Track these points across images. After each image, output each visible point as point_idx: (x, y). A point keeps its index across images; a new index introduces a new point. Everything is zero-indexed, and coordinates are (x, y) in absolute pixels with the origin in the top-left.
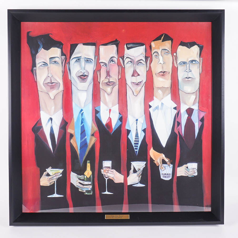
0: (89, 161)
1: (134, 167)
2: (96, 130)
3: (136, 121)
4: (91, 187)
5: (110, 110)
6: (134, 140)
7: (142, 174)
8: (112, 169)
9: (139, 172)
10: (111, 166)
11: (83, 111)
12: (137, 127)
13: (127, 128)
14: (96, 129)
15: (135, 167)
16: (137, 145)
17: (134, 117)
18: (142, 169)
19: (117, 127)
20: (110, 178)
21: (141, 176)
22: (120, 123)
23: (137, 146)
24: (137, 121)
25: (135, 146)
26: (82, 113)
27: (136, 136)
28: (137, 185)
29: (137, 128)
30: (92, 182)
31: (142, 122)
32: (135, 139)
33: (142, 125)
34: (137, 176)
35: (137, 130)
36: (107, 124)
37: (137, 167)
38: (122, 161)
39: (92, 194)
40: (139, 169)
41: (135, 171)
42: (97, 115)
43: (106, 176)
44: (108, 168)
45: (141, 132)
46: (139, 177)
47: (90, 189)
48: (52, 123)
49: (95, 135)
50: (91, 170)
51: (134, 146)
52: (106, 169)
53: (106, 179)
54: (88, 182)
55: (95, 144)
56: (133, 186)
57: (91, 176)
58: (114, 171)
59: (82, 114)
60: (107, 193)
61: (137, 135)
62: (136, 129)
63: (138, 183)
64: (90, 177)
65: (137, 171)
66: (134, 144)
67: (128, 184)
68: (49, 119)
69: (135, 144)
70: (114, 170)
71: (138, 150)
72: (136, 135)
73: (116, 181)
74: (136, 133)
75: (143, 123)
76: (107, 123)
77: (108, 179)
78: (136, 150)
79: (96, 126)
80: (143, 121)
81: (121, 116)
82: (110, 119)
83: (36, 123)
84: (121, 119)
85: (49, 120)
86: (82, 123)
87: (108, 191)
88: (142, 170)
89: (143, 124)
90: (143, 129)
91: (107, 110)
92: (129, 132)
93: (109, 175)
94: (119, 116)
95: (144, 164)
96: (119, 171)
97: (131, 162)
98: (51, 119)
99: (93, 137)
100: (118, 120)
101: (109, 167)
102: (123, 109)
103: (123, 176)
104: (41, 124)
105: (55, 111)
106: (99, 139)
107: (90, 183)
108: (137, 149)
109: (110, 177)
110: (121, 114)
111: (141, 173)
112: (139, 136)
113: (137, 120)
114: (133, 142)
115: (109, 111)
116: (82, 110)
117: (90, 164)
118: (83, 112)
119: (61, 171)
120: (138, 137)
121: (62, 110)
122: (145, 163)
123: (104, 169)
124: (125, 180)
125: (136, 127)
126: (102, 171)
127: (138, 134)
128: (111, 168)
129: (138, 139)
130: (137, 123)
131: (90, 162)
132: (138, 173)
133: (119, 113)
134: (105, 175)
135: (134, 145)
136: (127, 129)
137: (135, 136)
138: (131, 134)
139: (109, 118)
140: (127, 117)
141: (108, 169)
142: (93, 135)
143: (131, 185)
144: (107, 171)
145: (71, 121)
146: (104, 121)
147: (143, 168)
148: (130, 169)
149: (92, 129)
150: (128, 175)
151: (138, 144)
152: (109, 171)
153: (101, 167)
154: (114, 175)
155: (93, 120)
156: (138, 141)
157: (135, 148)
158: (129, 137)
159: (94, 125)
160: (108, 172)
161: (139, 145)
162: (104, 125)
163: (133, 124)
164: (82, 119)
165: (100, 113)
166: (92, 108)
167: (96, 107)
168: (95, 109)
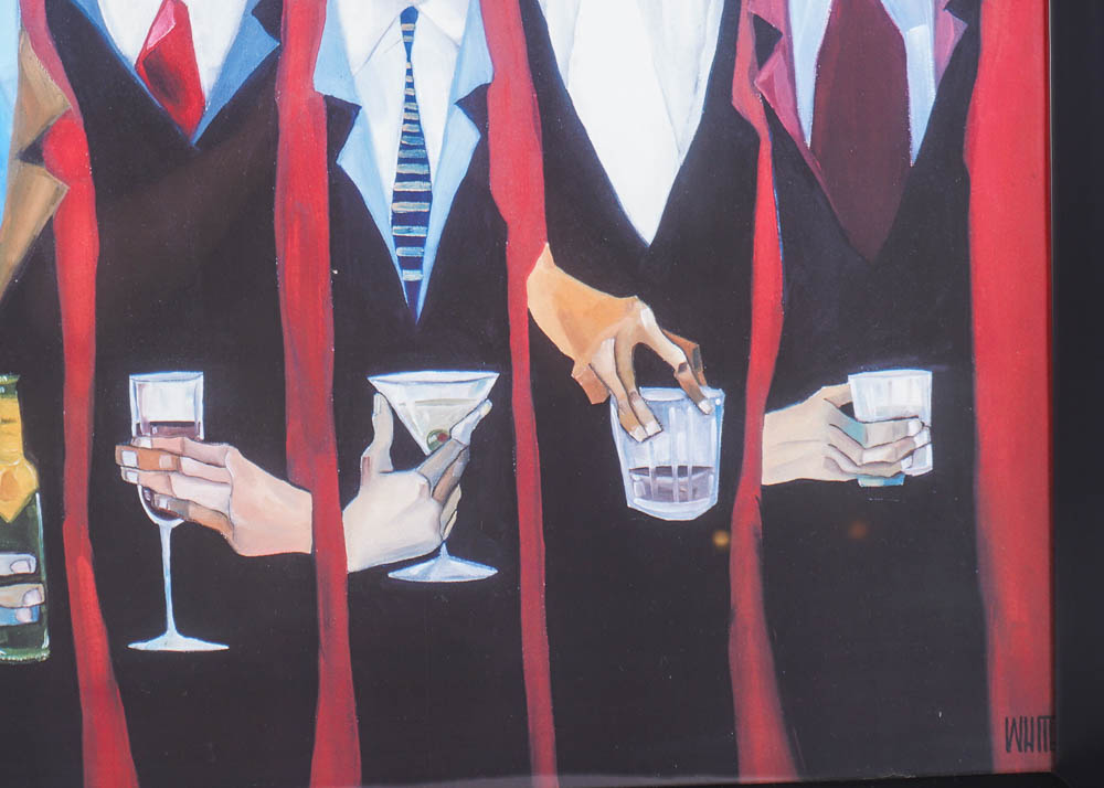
0: (15, 380)
1: (402, 417)
2: (63, 111)
3: (398, 28)
4: (34, 596)
6: (390, 185)
7: (467, 480)
8: (209, 439)
9: (445, 463)
10: (200, 419)
12: (410, 72)
13: (325, 83)
14: (57, 98)
15: (408, 416)
16: (417, 232)
18: (462, 433)
19: (238, 80)
20: (195, 514)
21: (457, 494)
22: (264, 45)
23: (420, 242)
24: (408, 27)
25: (400, 241)
27: (410, 154)
28: (429, 570)
29: (410, 85)
30: (42, 557)
31: (457, 29)
32: (401, 178)
33: (453, 55)
34: (421, 493)
35: (410, 99)
36: (149, 58)
37: (427, 416)
38: (291, 372)
39: (45, 655)
40: (443, 437)
41: (406, 454)
43: (163, 504)
44: (173, 435)
45: (450, 114)
46: (443, 503)
47: (25, 617)
49: (49, 151)
50: (27, 456)
51: (390, 243)
52: (161, 442)
53: (166, 528)
54: (13, 556)
55: (56, 227)
56: (390, 575)
57: (32, 501)
58: (230, 455)
60: (173, 641)
61: (413, 146)
62: (400, 92)
63: (435, 554)
64: (24, 516)
65: (427, 451)
66: (394, 223)
69: (398, 219)
70: (225, 446)
71: (422, 276)
72: (403, 147)
73: (252, 542)
74: (407, 127)
75: (464, 38)
76: (152, 43)
77: (178, 522)
78: (407, 276)
79: (55, 78)
80: (463, 23)
82: (176, 11)
87: (184, 629)
88: (466, 441)
89: (460, 48)
90: (464, 92)
92: (341, 117)
93: (183, 488)
95: (479, 388)
96: (271, 454)
97: (375, 381)
99: (36, 168)
100: (245, 15)
101: (184, 428)
103: (305, 500)
106: (87, 184)
107: (24, 564)
108: (414, 263)
109: (191, 509)
111: (458, 467)
112: (433, 150)
113: (409, 16)
114: (381, 208)
117: (17, 405)
120: (424, 161)
122: (490, 379)
123: (145, 443)
124: (328, 529)
125: (403, 79)
126: (127, 457)
127: (420, 134)
128: (202, 436)
129: (426, 178)
130: (408, 46)
131: (18, 386)
132: (432, 466)
134: (152, 492)
135: (388, 232)
136: (329, 100)
137: (395, 153)
139: (170, 9)
141: (174, 443)
142: (32, 154)
143: (380, 571)
144: (165, 461)
146: (128, 33)
147: (473, 420)
148: (368, 435)
149: (20, 106)
150: (349, 483)
151: (422, 219)
152: (186, 463)
153: (113, 424)
154: (227, 490)
155: (27, 22)
156: (427, 197)
157: (397, 253)
158: (348, 161)
159: (37, 68)
160: (177, 469)
161: (434, 233)
162: (130, 64)
163: (375, 48)
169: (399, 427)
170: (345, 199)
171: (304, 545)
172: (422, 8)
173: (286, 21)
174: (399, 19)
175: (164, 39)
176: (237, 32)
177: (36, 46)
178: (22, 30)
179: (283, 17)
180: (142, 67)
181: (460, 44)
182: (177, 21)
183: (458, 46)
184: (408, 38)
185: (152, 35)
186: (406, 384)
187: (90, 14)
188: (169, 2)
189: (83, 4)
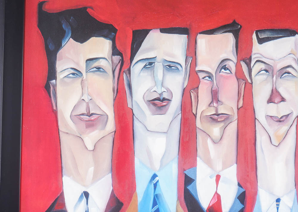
3: (275, 203)
5: (218, 177)
11: (157, 179)
17: (272, 193)
22: (240, 206)
24: (278, 203)
26: (154, 182)
31: (290, 204)
42: (189, 188)
48: (87, 203)
59: (155, 185)
68: (81, 194)
75: (293, 207)
76: (211, 205)
80: (292, 203)
81: (243, 190)
82: (218, 197)
83: (52, 203)
84: (242, 198)
85: (81, 197)
86: (155, 203)
89: (291, 210)
91: (211, 177)
94: (239, 190)
98: (86, 194)
100: (235, 199)
102: (248, 176)
104: (63, 205)
105: (96, 178)
110: (242, 187)
113: (278, 200)
115: (215, 178)
116: (155, 176)
118: (158, 181)
121: (110, 174)
130: (278, 208)
133: (239, 185)
139: (216, 196)
140: (256, 193)
145: (131, 200)
146: (205, 202)
155: (179, 198)
162: (205, 210)
163: (269, 208)
164: (155, 195)
165: (196, 182)
166: (177, 171)
167: (187, 170)
168: (185, 174)
172: (281, 199)
173: (246, 201)
174: (276, 201)
175: (214, 204)
176: (233, 203)
177: (181, 204)
178: (178, 200)
179: (245, 200)
180: (208, 211)
181: (291, 208)
182: (218, 199)
184: (278, 206)
185: (211, 203)
187: (195, 197)
188: (216, 194)
189: (193, 194)
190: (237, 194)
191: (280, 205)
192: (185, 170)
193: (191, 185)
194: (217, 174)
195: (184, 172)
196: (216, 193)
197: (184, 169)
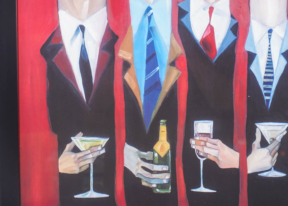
0: (165, 121)
1: (263, 134)
2: (181, 53)
3: (267, 34)
4: (168, 176)
5: (211, 9)
6: (263, 74)
8: (214, 138)
9: (274, 146)
10: (212, 133)
11: (151, 11)
12: (270, 46)
13: (248, 48)
14: (180, 50)
15: (265, 134)
16: (269, 87)
17: (264, 24)
18: (279, 139)
19: (225, 47)
20: (209, 157)
21: (277, 154)
22: (233, 38)
23: (270, 89)
24: (270, 34)
25: (265, 89)
26: (149, 14)
27: (269, 67)
28: (269, 174)
29: (270, 49)
30: (170, 166)
31: (282, 35)
32: (266, 73)
33: (281, 41)
34: (267, 154)
35: (269, 52)
36: (204, 40)
37: (270, 134)
38: (235, 121)
39: (170, 191)
40: (274, 139)
41: (264, 143)
42: (183, 20)
43: (201, 154)
44: (205, 136)
45: (279, 57)
46: (273, 157)
47: (165, 182)
48: (83, 37)
49: (177, 63)
50: (167, 141)
51: (262, 89)
52: (202, 138)
53: (202, 160)
54: (163, 166)
55: (178, 82)
56: (259, 175)
57: (168, 152)
58: (219, 142)
59: (150, 18)
60: (202, 189)
61: (269, 65)
62: (267, 51)
63: (270, 170)
64: (166, 156)
65: (269, 143)
66: (264, 84)
67: (249, 171)
69: (265, 83)
70: (218, 140)
71: (270, 98)
72: (267, 65)
73: (223, 165)
74: (268, 60)
75: (284, 37)
76: (204, 36)
77: (205, 159)
78: (266, 98)
79: (179, 45)
80: (284, 34)
81: (236, 22)
82: (211, 28)
83: (49, 36)
84: (235, 29)
85: (77, 30)
86: (149, 36)
87: (205, 186)
88: (280, 141)
89: (283, 40)
90: (283, 51)
91: (204, 9)
92: (251, 57)
93: (206, 150)
94: (231, 21)
95: (284, 127)
96: (229, 142)
97: (257, 124)
98: (82, 28)
99: (173, 67)
100: (228, 30)
101: (207, 135)
102: (241, 7)
103: (237, 154)
104: (60, 38)
106: (186, 72)
107: (165, 168)
108: (268, 95)
109: (208, 156)
110: (234, 19)
111: (277, 147)
112: (275, 66)
113: (270, 31)
114: (261, 81)
115: (208, 10)
116: (149, 9)
117: (166, 128)
118: (152, 14)
119: (104, 141)
120: (272, 68)
121: (105, 8)
122: (287, 125)
123: (198, 138)
124: (243, 162)
125: (268, 47)
126: (193, 142)
127: (272, 62)
128: (212, 137)
129: (272, 73)
130: (270, 39)
131: (166, 123)
132: (270, 147)
133: (232, 17)
134: (199, 151)
135: (262, 86)
136: (249, 52)
137: (265, 66)
138: (258, 63)
139: (209, 28)
140: (248, 24)
141: (205, 139)
142: (172, 64)
143: (256, 174)
144: (202, 143)
145: (126, 33)
146: (198, 33)
147: (282, 136)
148: (254, 138)
149: (170, 52)
150: (249, 150)
151: (271, 83)
152: (208, 144)
153: (190, 133)
154: (217, 151)
155: (173, 31)
156: (272, 78)
157: (264, 92)
158: (253, 68)
159: (175, 42)
160: (205, 145)
161: (274, 87)
162: (198, 42)
163: (261, 39)
164: (149, 28)
165: (189, 15)
166: (171, 4)
167: (181, 3)
168: (179, 7)
169: (262, 137)
170: (251, 77)
171: (237, 166)
172: (273, 29)
173: (239, 32)
174: (268, 32)
175: (207, 36)
176: (226, 34)
177: (175, 37)
178: (172, 32)
179: (238, 31)
180: (201, 43)
181: (283, 39)
182: (211, 31)
183: (282, 39)
184: (270, 37)
185: (204, 35)
186: (265, 125)
187: (189, 29)
188: (209, 26)
189: (187, 26)
190: (230, 25)
191: (272, 36)
192: (178, 3)
193: (185, 17)
194: (210, 6)
195: (178, 4)
196: (209, 24)
197: (178, 1)
